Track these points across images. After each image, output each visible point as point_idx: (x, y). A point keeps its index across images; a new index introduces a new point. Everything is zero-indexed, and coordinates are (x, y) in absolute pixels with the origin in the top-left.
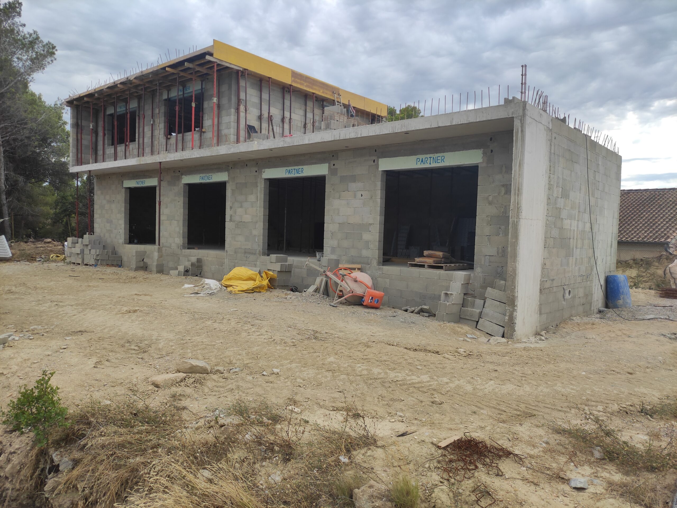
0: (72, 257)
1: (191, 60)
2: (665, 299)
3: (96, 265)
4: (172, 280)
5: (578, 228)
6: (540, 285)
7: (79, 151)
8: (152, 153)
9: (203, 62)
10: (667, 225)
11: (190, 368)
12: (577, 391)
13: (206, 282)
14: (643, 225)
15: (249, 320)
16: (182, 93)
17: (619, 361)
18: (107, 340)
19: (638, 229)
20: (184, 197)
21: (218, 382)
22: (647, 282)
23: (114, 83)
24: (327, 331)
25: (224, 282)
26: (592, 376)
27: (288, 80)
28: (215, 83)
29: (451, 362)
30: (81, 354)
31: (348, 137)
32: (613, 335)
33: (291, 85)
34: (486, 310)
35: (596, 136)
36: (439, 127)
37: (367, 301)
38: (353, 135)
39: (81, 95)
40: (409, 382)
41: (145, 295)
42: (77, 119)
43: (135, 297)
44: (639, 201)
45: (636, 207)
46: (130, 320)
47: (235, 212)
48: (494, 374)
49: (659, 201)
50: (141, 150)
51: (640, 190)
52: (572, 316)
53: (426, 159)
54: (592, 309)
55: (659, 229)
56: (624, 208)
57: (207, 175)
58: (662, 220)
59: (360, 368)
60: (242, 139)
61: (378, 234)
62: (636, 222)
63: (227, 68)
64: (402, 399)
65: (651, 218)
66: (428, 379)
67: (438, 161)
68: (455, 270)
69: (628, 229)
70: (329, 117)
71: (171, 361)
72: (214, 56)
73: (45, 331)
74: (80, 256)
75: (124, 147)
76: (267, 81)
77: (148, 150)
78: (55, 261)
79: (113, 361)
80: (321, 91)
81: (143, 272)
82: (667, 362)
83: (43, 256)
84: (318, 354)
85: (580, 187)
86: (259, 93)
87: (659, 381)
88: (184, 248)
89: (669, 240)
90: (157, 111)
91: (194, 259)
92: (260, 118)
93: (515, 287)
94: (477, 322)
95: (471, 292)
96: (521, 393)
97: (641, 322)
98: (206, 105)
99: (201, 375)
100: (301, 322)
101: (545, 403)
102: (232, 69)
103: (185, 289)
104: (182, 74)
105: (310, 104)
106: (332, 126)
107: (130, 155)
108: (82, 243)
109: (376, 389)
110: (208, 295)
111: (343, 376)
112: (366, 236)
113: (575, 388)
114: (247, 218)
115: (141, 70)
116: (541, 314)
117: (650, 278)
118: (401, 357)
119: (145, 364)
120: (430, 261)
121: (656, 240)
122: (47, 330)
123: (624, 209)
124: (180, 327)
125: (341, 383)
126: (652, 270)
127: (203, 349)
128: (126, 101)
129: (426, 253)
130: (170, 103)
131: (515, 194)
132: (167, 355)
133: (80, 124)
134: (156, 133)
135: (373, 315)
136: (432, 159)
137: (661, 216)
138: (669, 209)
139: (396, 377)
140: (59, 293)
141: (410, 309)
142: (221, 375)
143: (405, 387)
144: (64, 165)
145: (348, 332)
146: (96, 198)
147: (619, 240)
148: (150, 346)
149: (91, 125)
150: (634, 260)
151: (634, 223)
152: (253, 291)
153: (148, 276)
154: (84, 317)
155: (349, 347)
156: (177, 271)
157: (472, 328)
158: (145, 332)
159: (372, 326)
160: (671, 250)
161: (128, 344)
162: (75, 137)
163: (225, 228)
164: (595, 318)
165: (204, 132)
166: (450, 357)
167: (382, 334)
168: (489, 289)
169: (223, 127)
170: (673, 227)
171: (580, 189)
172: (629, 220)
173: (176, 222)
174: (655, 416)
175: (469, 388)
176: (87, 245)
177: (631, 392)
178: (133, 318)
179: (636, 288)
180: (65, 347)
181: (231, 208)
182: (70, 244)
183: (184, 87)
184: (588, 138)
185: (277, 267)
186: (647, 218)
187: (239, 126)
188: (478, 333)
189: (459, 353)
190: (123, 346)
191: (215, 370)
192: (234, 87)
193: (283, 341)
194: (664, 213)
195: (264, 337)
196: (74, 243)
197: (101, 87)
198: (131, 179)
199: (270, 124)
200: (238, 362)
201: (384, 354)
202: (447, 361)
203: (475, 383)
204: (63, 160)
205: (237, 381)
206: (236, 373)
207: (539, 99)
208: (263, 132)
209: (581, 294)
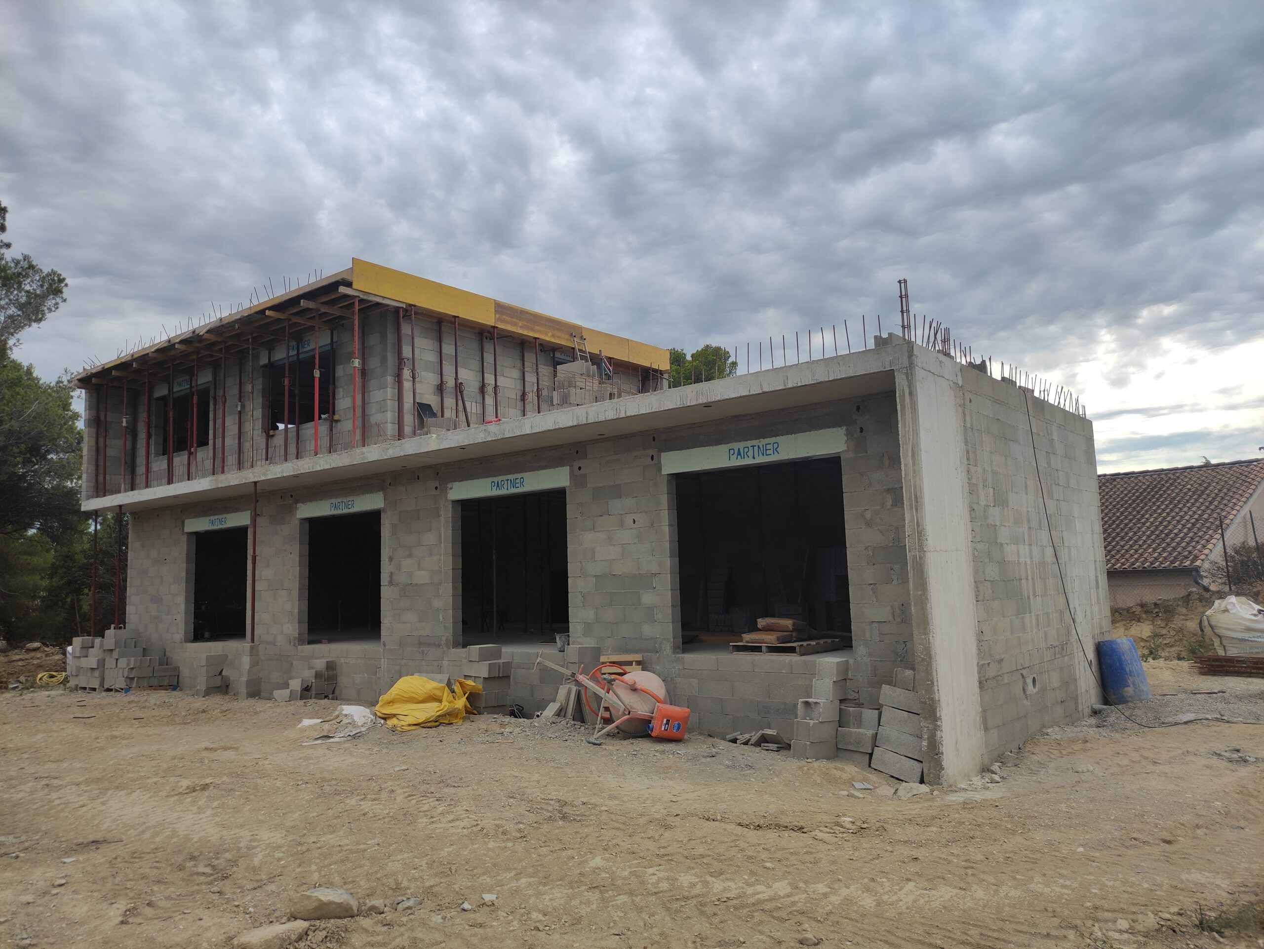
0: (80, 677)
1: (312, 295)
2: (1210, 677)
3: (127, 690)
4: (278, 710)
5: (1031, 557)
6: (979, 673)
7: (101, 469)
8: (240, 466)
9: (333, 297)
10: (1191, 535)
11: (317, 909)
12: (1073, 890)
13: (344, 712)
14: (1149, 537)
15: (432, 789)
16: (295, 353)
17: (1143, 816)
18: (148, 856)
19: (1140, 546)
20: (301, 543)
21: (373, 933)
22: (1172, 646)
23: (169, 341)
24: (585, 800)
25: (380, 709)
26: (1097, 854)
27: (488, 318)
28: (356, 333)
29: (830, 847)
30: (95, 894)
31: (602, 418)
32: (1125, 762)
33: (494, 327)
34: (884, 730)
35: (1042, 389)
36: (764, 393)
37: (659, 728)
38: (611, 415)
39: (106, 367)
40: (751, 900)
41: (226, 749)
42: (98, 410)
43: (205, 754)
44: (1134, 494)
45: (1130, 505)
46: (195, 809)
47: (399, 568)
48: (913, 868)
49: (1169, 492)
50: (218, 461)
51: (1133, 473)
52: (1044, 727)
53: (746, 450)
54: (1080, 708)
55: (1178, 544)
56: (1110, 507)
57: (345, 500)
58: (1180, 527)
59: (655, 875)
60: (407, 429)
61: (670, 592)
62: (1135, 533)
63: (378, 304)
64: (742, 940)
65: (1161, 523)
66: (789, 890)
67: (768, 452)
68: (818, 653)
69: (1123, 547)
70: (566, 384)
71: (279, 894)
72: (354, 286)
73: (22, 847)
74: (97, 673)
75: (186, 457)
76: (451, 323)
77: (231, 459)
78: (46, 687)
79: (160, 904)
80: (550, 334)
81: (221, 697)
82: (1232, 811)
83: (22, 679)
84: (570, 852)
85: (1026, 483)
86: (437, 344)
87: (1223, 854)
88: (301, 642)
89: (1198, 563)
90: (249, 388)
91: (320, 664)
92: (440, 388)
93: (933, 683)
94: (871, 755)
95: (852, 695)
96: (969, 904)
97: (1173, 729)
98: (340, 371)
99: (340, 922)
100: (534, 784)
101: (1017, 923)
102: (388, 305)
103: (304, 730)
104: (295, 320)
105: (530, 358)
106: (573, 399)
107: (197, 470)
108: (101, 646)
109: (689, 921)
110: (349, 738)
111: (622, 899)
112: (648, 598)
113: (1068, 883)
114: (422, 577)
115: (219, 316)
116: (986, 729)
117: (1176, 637)
118: (733, 844)
119: (225, 906)
120: (770, 638)
121: (1176, 565)
122: (26, 844)
123: (1111, 510)
124: (296, 816)
125: (620, 914)
126: (1177, 622)
127: (342, 861)
128: (191, 373)
129: (761, 622)
130: (273, 371)
131: (911, 508)
132: (271, 879)
133: (102, 418)
134: (248, 427)
135: (671, 756)
136: (756, 448)
137: (1178, 518)
138: (1189, 505)
139: (725, 890)
140: (52, 759)
141: (742, 738)
142: (380, 917)
143: (745, 911)
144: (72, 494)
145: (625, 799)
146: (130, 555)
147: (1110, 568)
148: (234, 863)
149: (124, 420)
150: (1142, 606)
151: (1131, 534)
152: (436, 722)
153: (230, 705)
154: (103, 808)
155: (631, 830)
156: (288, 691)
157: (862, 769)
158: (225, 832)
159: (671, 779)
160: (1205, 582)
161: (192, 863)
162: (93, 443)
163: (380, 598)
164: (1087, 728)
165: (337, 421)
166: (826, 837)
167: (692, 796)
168: (885, 688)
169: (372, 409)
170: (1201, 537)
171: (1026, 487)
172: (1122, 529)
173: (285, 593)
174: (1227, 932)
175: (868, 902)
176: (111, 650)
177: (1175, 883)
178: (202, 802)
179: (1154, 659)
180: (63, 881)
181: (391, 559)
182: (78, 649)
183: (299, 342)
184: (1028, 395)
185: (482, 670)
186: (1152, 523)
187: (403, 404)
188: (874, 777)
189: (842, 827)
190: (181, 868)
191: (366, 908)
192: (391, 338)
193: (501, 830)
194: (1182, 514)
195: (462, 824)
196: (85, 648)
197: (143, 349)
198: (200, 517)
199: (460, 398)
200: (412, 885)
201: (698, 841)
202: (821, 847)
203: (880, 889)
204: (69, 484)
205: (412, 929)
206: (409, 911)
207: (935, 335)
208: (447, 414)
209: (1056, 683)
